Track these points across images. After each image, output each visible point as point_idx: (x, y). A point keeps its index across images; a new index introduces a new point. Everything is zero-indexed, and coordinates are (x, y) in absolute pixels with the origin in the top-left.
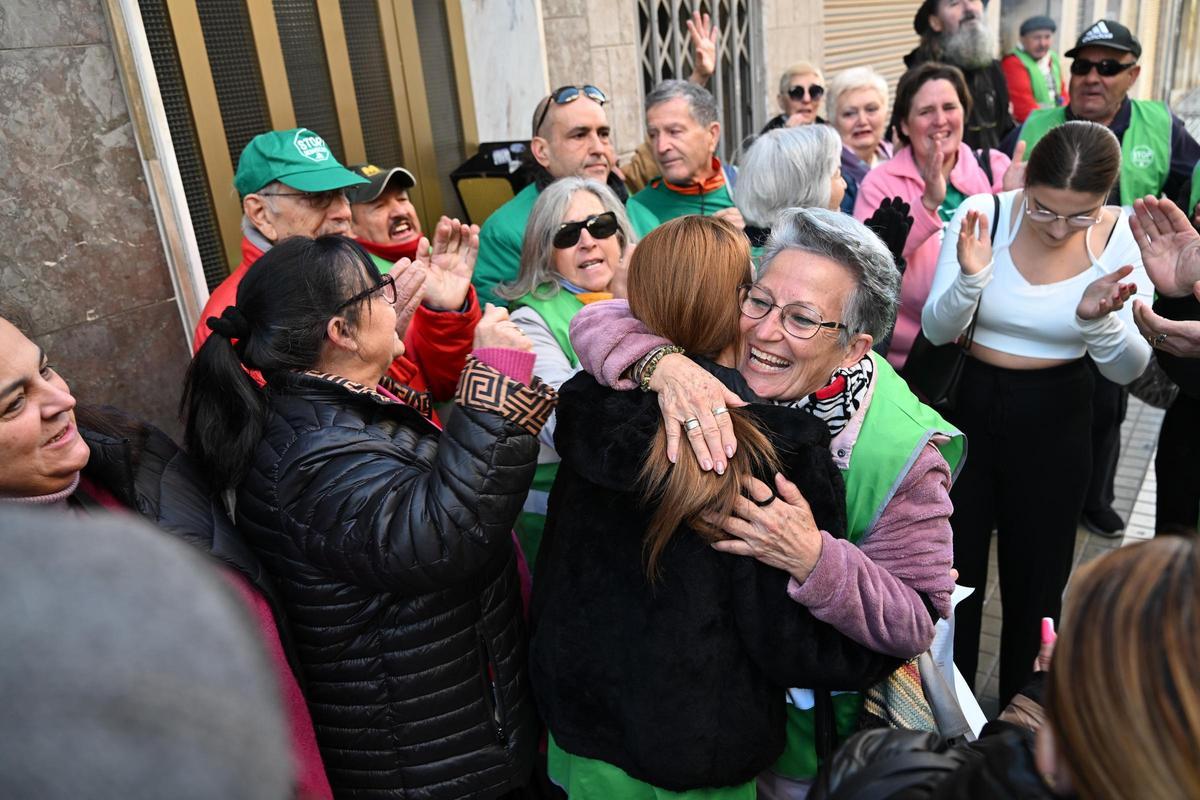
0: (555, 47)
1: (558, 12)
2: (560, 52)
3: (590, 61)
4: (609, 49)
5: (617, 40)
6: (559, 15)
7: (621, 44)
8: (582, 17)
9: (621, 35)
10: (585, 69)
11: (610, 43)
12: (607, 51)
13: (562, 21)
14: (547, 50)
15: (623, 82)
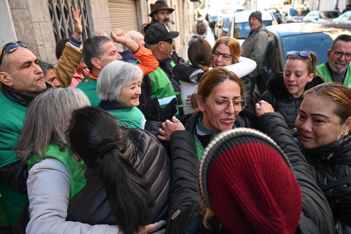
0: (16, 22)
1: (15, 6)
2: (19, 23)
3: (33, 28)
4: (40, 23)
5: (43, 20)
6: (16, 8)
7: (45, 22)
8: (27, 9)
9: (44, 18)
10: (31, 32)
11: (40, 21)
12: (39, 24)
13: (18, 10)
14: (14, 23)
15: (47, 37)
